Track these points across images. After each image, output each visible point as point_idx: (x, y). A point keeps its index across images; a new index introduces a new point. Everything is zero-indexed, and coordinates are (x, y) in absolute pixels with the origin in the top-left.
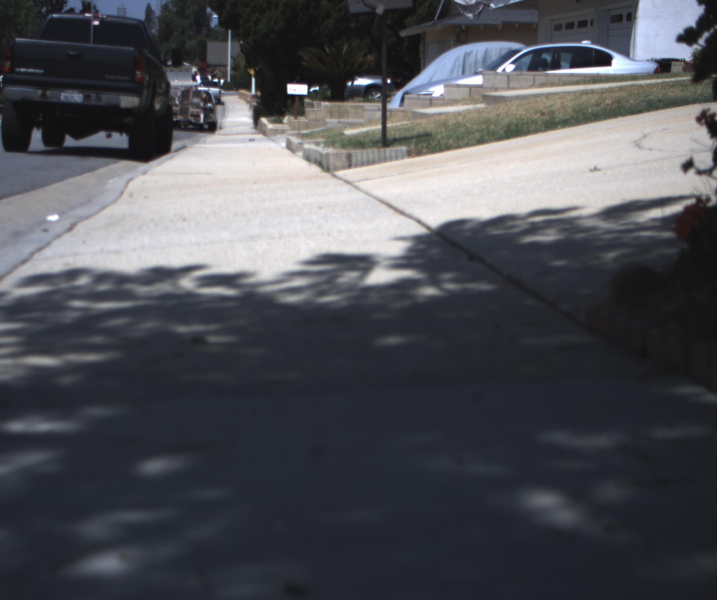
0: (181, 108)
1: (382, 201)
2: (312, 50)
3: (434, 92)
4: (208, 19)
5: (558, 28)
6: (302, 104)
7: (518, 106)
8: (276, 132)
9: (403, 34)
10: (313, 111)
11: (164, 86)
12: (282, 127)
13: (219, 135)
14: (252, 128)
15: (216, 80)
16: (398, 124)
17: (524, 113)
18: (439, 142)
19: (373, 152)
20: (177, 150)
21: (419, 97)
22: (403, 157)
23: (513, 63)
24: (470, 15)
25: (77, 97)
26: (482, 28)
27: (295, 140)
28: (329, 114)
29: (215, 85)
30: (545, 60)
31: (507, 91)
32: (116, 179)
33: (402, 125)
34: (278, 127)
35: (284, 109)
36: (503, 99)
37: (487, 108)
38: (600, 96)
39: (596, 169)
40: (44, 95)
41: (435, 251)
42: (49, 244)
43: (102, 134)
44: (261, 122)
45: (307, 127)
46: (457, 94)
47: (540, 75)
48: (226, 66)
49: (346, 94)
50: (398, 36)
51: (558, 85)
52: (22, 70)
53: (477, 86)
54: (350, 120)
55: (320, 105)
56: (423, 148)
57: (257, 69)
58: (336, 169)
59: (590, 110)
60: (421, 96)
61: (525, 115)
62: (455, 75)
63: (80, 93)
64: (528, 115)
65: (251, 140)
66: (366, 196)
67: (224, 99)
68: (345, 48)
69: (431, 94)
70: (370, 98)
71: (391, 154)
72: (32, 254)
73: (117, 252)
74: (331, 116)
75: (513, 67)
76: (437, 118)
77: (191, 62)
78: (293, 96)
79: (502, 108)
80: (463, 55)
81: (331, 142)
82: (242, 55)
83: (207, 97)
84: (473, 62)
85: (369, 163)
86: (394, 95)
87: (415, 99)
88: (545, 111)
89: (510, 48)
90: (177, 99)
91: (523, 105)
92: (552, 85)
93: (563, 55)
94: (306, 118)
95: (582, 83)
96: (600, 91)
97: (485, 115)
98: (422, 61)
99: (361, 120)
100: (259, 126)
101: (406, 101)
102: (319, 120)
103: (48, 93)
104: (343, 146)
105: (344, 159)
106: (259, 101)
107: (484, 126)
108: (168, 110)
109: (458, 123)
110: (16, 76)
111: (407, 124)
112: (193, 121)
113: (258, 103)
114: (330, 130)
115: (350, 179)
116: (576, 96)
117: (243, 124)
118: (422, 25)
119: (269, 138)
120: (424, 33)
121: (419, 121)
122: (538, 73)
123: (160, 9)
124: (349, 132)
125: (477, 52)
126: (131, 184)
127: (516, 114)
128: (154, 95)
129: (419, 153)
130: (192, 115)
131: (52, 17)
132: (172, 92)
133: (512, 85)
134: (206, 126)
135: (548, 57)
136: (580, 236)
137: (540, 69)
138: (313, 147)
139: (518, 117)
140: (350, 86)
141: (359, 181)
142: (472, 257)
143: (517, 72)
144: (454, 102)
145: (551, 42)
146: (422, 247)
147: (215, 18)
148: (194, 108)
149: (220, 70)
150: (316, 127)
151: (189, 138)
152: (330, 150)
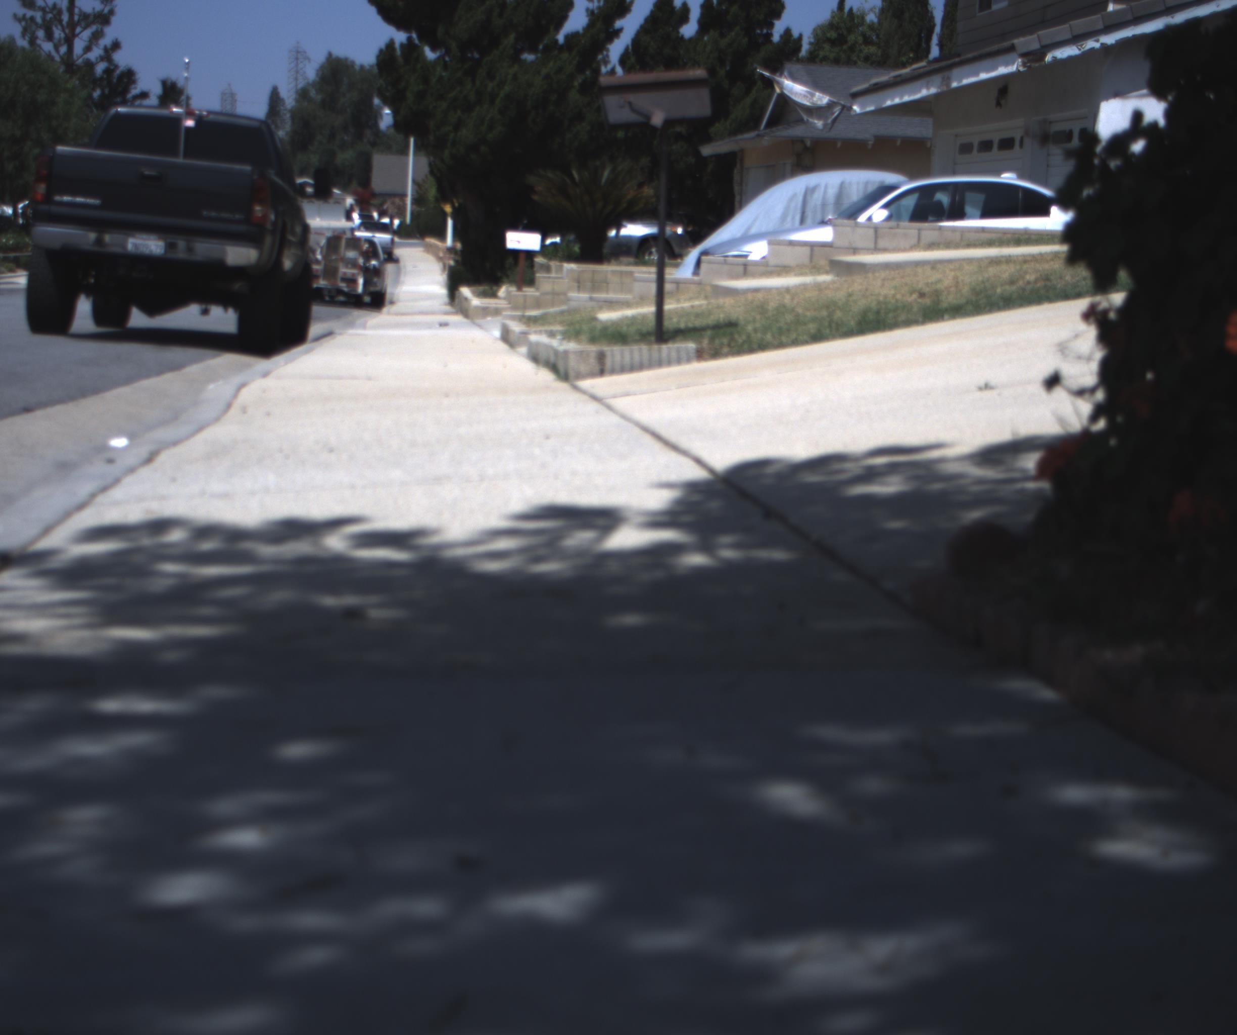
0: (326, 266)
1: (646, 429)
2: (550, 174)
3: (751, 252)
4: (376, 115)
5: (966, 148)
6: (532, 265)
7: (884, 280)
8: (485, 312)
9: (707, 150)
10: (549, 278)
11: (298, 229)
12: (496, 304)
13: (389, 313)
14: (446, 304)
15: (386, 220)
16: (686, 305)
17: (893, 292)
18: (749, 336)
19: (640, 350)
20: (319, 338)
21: (725, 260)
22: (689, 360)
23: (886, 206)
24: (819, 124)
25: (153, 245)
26: (839, 145)
27: (516, 327)
28: (576, 285)
29: (384, 228)
30: (940, 203)
31: (872, 253)
32: (220, 382)
33: (692, 307)
34: (489, 304)
35: (499, 274)
36: (861, 268)
37: (833, 282)
38: (1018, 267)
39: (987, 387)
40: (99, 242)
41: (715, 505)
42: (117, 481)
43: (194, 309)
44: (460, 293)
45: (538, 304)
46: (790, 257)
47: (929, 230)
48: (403, 196)
49: (606, 251)
50: (698, 154)
51: (957, 246)
52: (66, 198)
53: (824, 245)
54: (611, 296)
55: (560, 269)
56: (722, 345)
57: (457, 205)
58: (580, 376)
59: (999, 290)
60: (730, 259)
61: (894, 296)
62: (788, 225)
63: (160, 239)
64: (899, 296)
65: (443, 325)
66: (622, 421)
67: (398, 252)
68: (606, 174)
69: (746, 256)
70: (647, 258)
71: (669, 355)
72: (93, 496)
73: (225, 496)
74: (579, 289)
75: (885, 213)
76: (750, 296)
77: (345, 188)
78: (516, 253)
79: (857, 284)
80: (803, 191)
81: (573, 333)
82: (431, 179)
83: (371, 249)
84: (819, 203)
85: (633, 368)
86: (687, 254)
87: (718, 263)
88: (926, 290)
89: (882, 182)
90: (318, 251)
91: (893, 279)
92: (948, 245)
93: (970, 196)
94: (537, 289)
95: (997, 244)
96: (1020, 258)
97: (830, 294)
98: (737, 198)
99: (628, 297)
100: (457, 301)
101: (704, 266)
102: (558, 294)
103: (107, 238)
104: (593, 340)
105: (593, 361)
106: (459, 258)
107: (824, 313)
108: (305, 271)
109: (784, 306)
110: (55, 209)
111: (701, 306)
112: (346, 289)
113: (456, 261)
114: (576, 311)
115: (599, 393)
116: (981, 267)
117: (430, 297)
118: (740, 137)
119: (474, 323)
120: (742, 151)
121: (721, 301)
122: (926, 225)
123: (294, 96)
124: (605, 316)
125: (826, 187)
126: (245, 392)
127: (879, 294)
128: (282, 244)
129: (716, 354)
130: (344, 280)
131: (117, 112)
132: (313, 239)
133: (882, 243)
134: (367, 299)
135: (943, 198)
136: (937, 486)
137: (930, 218)
138: (543, 339)
139: (881, 299)
140: (612, 238)
141: (615, 397)
142: (769, 513)
143: (892, 223)
144: (783, 270)
145: (954, 173)
146: (696, 497)
147: (387, 114)
148: (347, 267)
149: (393, 203)
150: (553, 305)
151: (338, 317)
152: (572, 346)
